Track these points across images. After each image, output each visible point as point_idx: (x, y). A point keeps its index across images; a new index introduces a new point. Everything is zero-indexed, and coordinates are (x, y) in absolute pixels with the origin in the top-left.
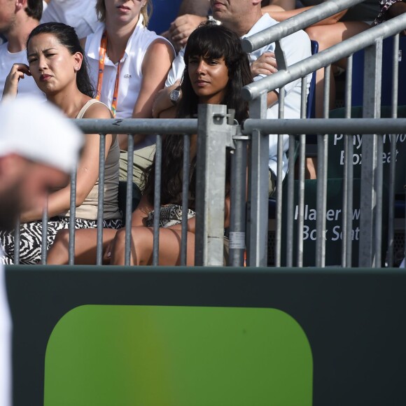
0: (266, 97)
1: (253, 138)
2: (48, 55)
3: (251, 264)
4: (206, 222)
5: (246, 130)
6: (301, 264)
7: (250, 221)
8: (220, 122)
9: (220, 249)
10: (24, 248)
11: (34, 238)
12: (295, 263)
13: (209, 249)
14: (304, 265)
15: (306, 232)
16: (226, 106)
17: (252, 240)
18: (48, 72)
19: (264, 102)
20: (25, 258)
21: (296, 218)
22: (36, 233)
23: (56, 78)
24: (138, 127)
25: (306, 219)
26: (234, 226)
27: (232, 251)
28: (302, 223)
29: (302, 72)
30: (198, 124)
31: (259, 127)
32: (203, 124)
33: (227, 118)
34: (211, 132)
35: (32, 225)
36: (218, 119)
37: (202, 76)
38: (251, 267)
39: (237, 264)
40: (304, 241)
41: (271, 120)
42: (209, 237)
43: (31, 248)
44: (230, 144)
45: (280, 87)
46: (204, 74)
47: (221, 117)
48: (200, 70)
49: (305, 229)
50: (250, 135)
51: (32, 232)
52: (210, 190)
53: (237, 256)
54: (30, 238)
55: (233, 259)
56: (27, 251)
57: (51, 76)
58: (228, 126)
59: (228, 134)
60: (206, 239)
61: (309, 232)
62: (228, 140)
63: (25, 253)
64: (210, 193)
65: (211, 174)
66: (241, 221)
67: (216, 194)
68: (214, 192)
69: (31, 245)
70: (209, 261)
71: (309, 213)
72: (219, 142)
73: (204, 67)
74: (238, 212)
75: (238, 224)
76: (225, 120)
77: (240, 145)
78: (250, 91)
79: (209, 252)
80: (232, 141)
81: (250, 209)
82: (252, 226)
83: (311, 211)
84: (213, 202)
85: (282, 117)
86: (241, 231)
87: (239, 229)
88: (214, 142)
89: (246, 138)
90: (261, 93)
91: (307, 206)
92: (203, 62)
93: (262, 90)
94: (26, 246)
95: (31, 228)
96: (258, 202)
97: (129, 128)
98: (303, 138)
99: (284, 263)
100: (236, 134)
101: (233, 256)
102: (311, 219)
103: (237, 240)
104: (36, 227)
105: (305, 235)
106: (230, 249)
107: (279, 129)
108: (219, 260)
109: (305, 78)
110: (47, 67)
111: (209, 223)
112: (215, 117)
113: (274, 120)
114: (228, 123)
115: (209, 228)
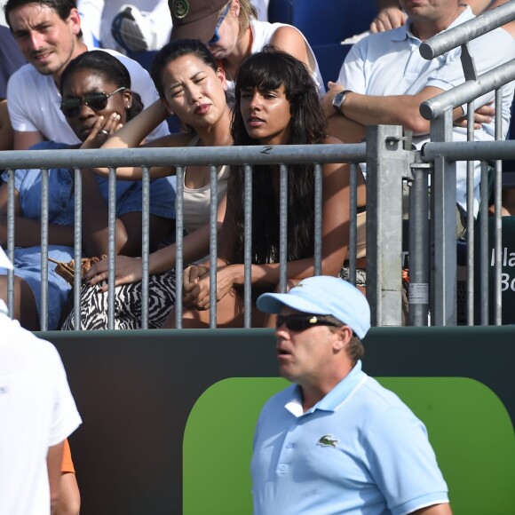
0: (451, 114)
1: (436, 166)
2: (196, 80)
3: (436, 322)
4: (380, 272)
5: (427, 156)
6: (499, 321)
7: (434, 269)
8: (394, 148)
9: (397, 304)
10: (153, 306)
11: (165, 293)
12: (492, 320)
13: (383, 305)
14: (503, 323)
15: (505, 282)
16: (401, 127)
17: (437, 293)
18: (206, 101)
19: (449, 121)
20: (155, 319)
21: (492, 264)
22: (168, 288)
23: (215, 105)
24: (292, 155)
25: (505, 264)
26: (415, 276)
27: (413, 307)
28: (499, 270)
29: (495, 82)
30: (367, 150)
31: (443, 152)
32: (373, 150)
33: (404, 141)
34: (384, 159)
35: (162, 277)
36: (392, 143)
37: (256, 112)
38: (437, 327)
39: (419, 324)
40: (503, 292)
41: (457, 143)
42: (383, 290)
43: (163, 305)
44: (408, 174)
45: (469, 102)
46: (258, 110)
47: (396, 141)
48: (254, 105)
49: (504, 278)
50: (432, 162)
51: (164, 286)
52: (383, 232)
53: (419, 313)
54: (161, 293)
55: (414, 317)
56: (158, 310)
57: (210, 105)
58: (405, 152)
59: (404, 162)
60: (380, 293)
61: (510, 282)
62: (405, 168)
63: (155, 313)
64: (384, 235)
65: (384, 211)
66: (424, 269)
67: (391, 237)
68: (388, 234)
69: (163, 302)
70: (383, 320)
71: (509, 258)
72: (394, 173)
73: (258, 100)
74: (419, 258)
75: (419, 273)
76: (400, 144)
77: (420, 175)
78: (431, 108)
79: (383, 308)
80: (409, 169)
81: (434, 254)
82: (436, 275)
83: (511, 254)
84: (387, 246)
85: (471, 139)
86: (424, 282)
87: (421, 279)
88: (387, 172)
89: (427, 166)
90: (445, 109)
91: (506, 249)
92: (258, 94)
93: (445, 106)
94: (156, 303)
95: (162, 281)
96: (444, 245)
97: (281, 156)
98: (499, 164)
99: (478, 320)
100: (415, 162)
101: (414, 313)
102: (511, 265)
103: (419, 293)
104: (169, 280)
105: (504, 285)
106: (410, 305)
107: (468, 154)
108: (397, 319)
109: (500, 90)
110: (201, 96)
111: (383, 272)
112: (388, 141)
113: (462, 143)
114: (404, 148)
115: (383, 279)
